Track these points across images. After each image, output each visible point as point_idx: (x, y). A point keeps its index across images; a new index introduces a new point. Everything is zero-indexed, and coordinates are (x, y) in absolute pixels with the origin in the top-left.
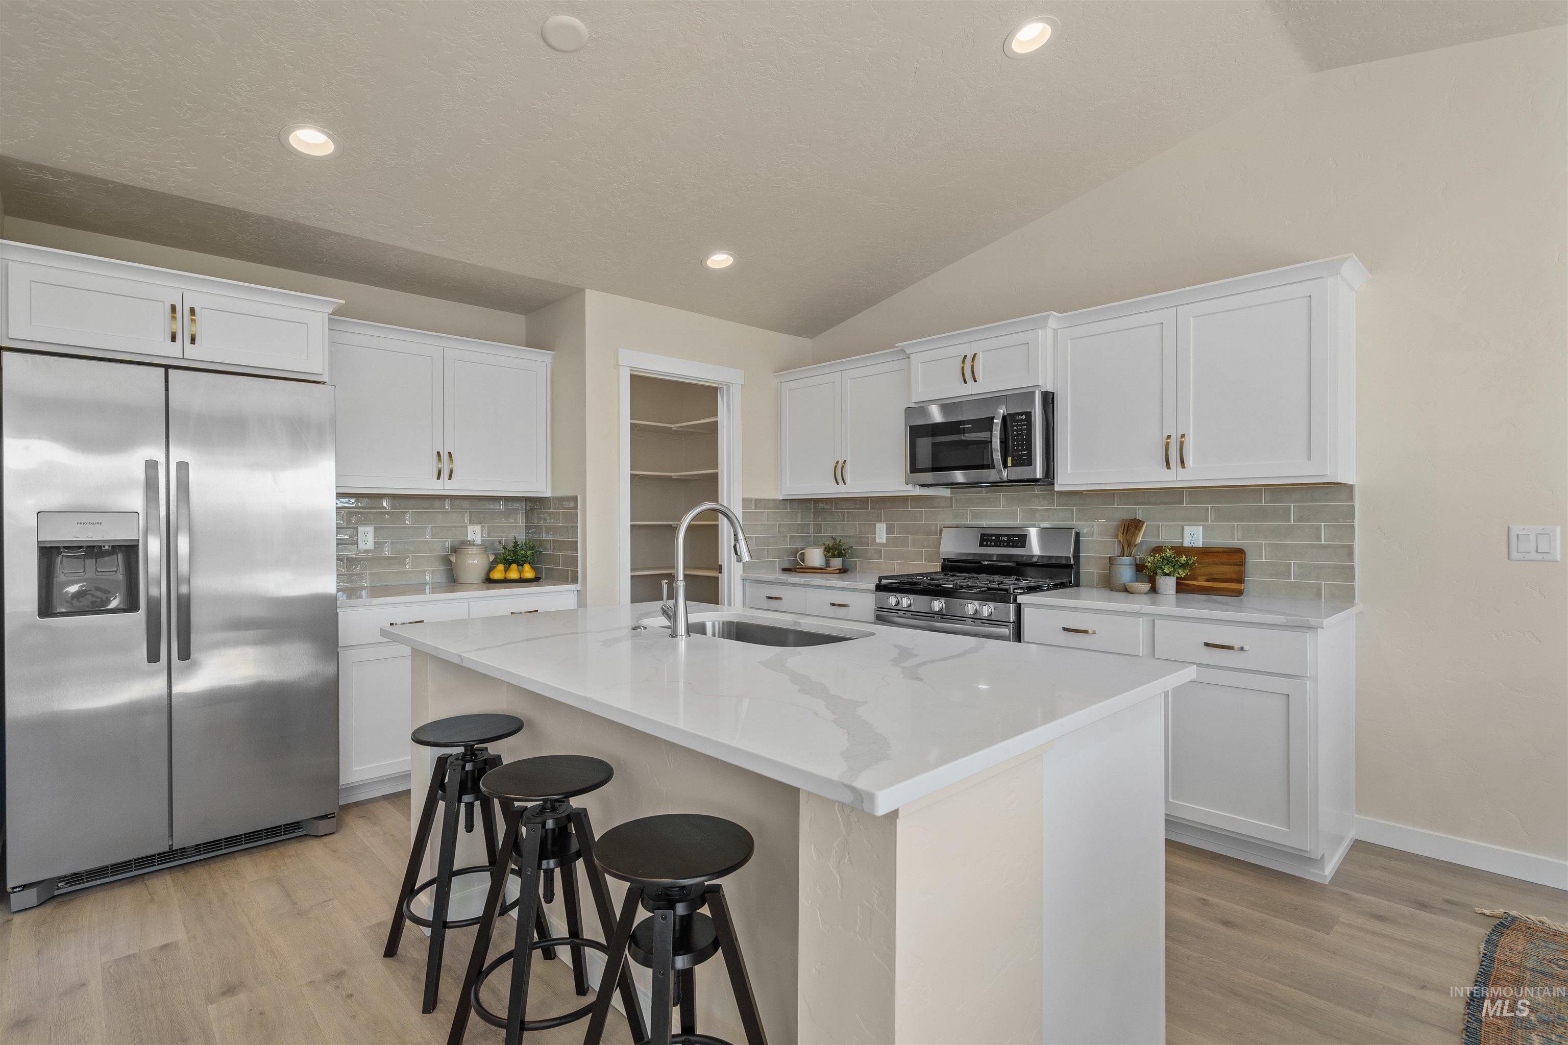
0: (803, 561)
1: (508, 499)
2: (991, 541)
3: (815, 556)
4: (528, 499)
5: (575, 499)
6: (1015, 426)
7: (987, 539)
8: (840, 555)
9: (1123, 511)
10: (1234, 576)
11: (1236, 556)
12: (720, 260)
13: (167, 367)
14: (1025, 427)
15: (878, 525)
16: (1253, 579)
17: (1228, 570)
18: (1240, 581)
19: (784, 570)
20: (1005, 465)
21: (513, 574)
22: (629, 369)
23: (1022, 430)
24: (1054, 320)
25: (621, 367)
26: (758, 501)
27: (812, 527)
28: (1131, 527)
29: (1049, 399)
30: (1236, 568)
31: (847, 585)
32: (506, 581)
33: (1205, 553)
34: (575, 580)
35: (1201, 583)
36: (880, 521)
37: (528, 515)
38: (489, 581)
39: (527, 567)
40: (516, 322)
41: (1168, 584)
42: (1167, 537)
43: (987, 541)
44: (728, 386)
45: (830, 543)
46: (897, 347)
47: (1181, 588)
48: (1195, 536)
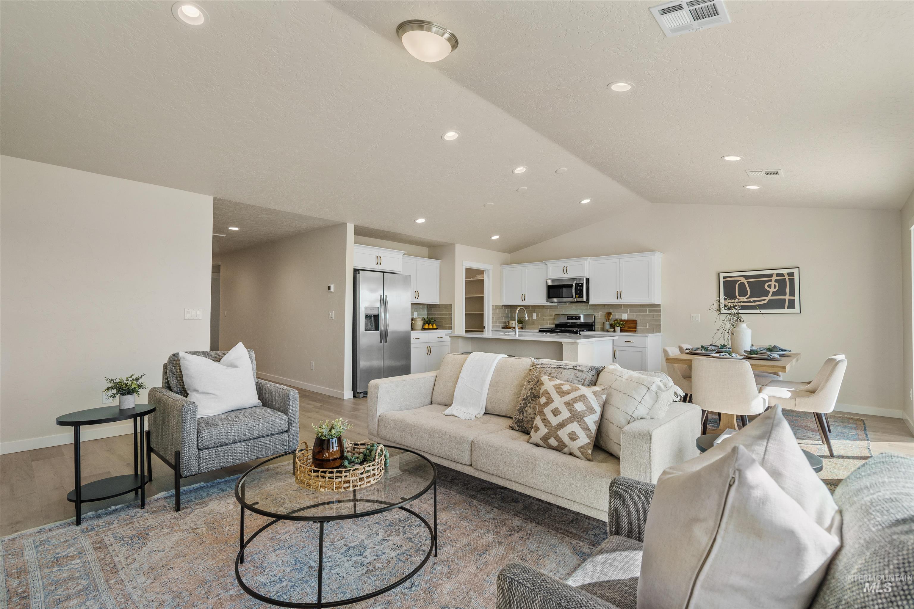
0: (510, 325)
3: (513, 324)
4: (428, 304)
5: (451, 305)
6: (579, 287)
7: (569, 318)
8: (521, 323)
9: (607, 310)
11: (634, 322)
12: (495, 237)
13: (384, 272)
14: (581, 287)
15: (533, 314)
16: (639, 327)
17: (632, 325)
18: (635, 328)
19: (503, 328)
20: (576, 297)
21: (431, 327)
22: (466, 267)
24: (589, 259)
25: (464, 267)
27: (510, 315)
28: (609, 314)
29: (587, 280)
30: (635, 325)
32: (429, 329)
33: (627, 321)
34: (451, 328)
35: (626, 329)
37: (429, 310)
38: (424, 329)
39: (434, 325)
40: (425, 250)
41: (618, 329)
42: (618, 317)
44: (488, 270)
46: (543, 262)
47: (622, 331)
48: (625, 317)
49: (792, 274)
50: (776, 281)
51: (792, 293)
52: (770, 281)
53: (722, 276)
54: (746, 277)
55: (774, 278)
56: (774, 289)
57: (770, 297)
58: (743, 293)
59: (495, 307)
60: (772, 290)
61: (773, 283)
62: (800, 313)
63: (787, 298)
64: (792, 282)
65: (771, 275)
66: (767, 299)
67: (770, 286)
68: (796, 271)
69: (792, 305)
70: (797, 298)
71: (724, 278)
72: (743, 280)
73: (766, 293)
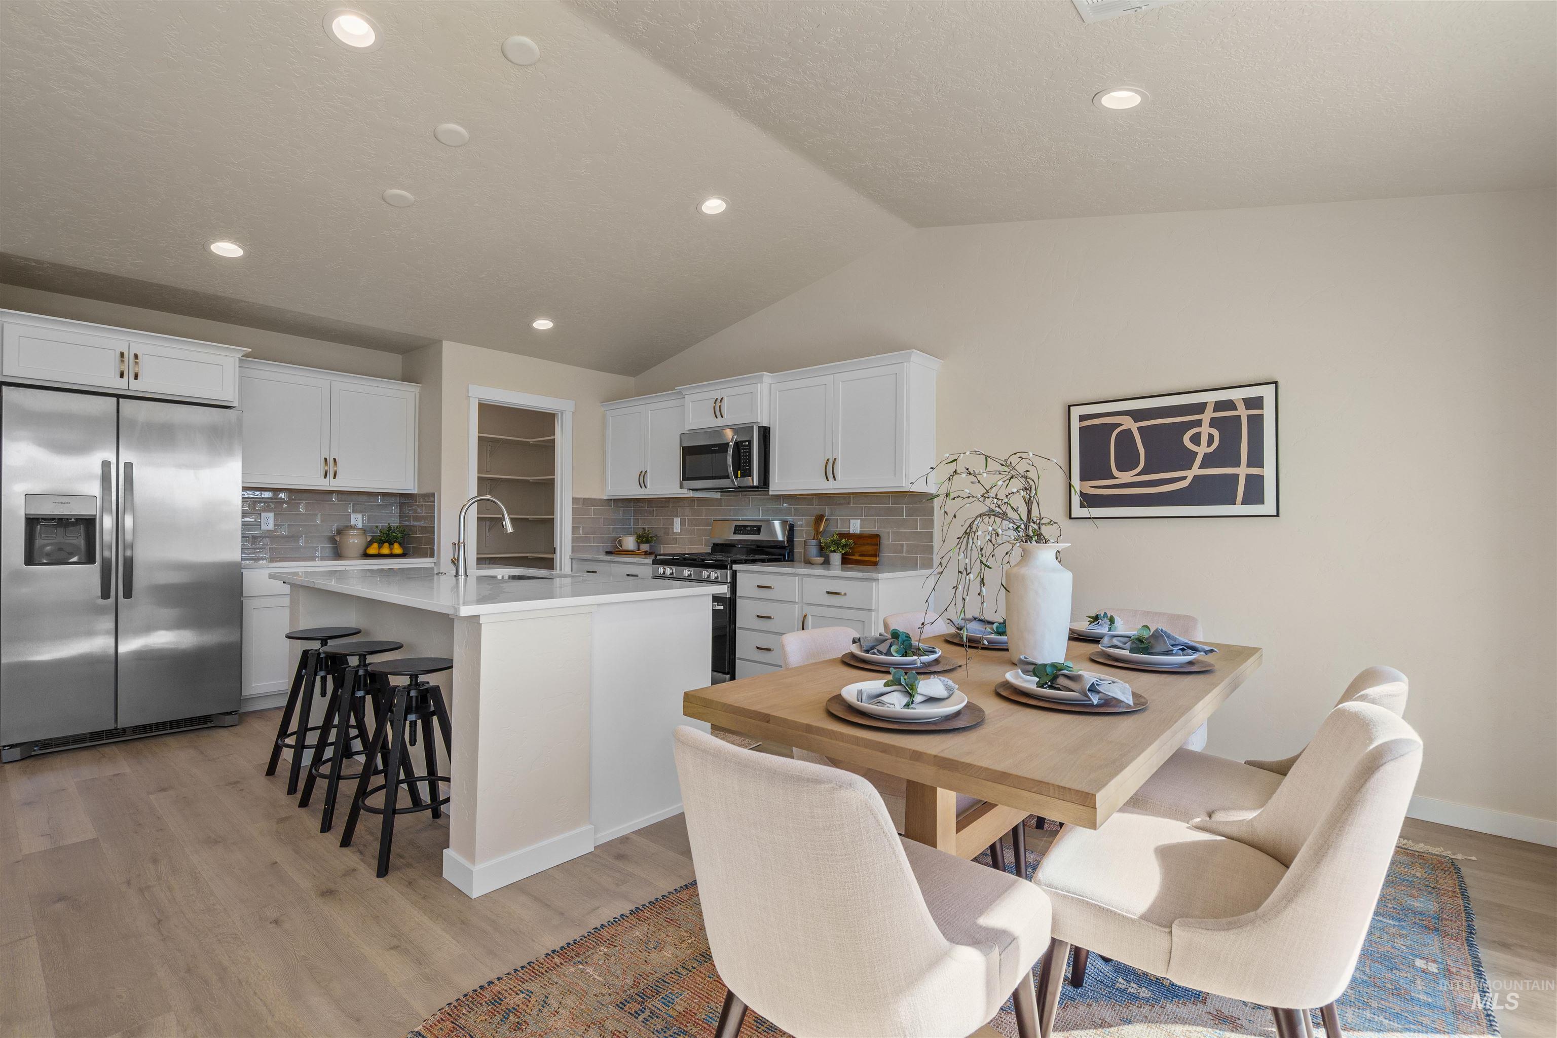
0: (621, 546)
1: (384, 495)
2: (741, 530)
3: (630, 542)
4: (401, 495)
5: (433, 495)
6: (742, 449)
7: (739, 530)
8: (647, 542)
9: (816, 509)
10: (873, 552)
11: (874, 540)
12: (543, 324)
13: (118, 397)
14: (747, 450)
15: (675, 519)
16: (886, 554)
17: (869, 549)
18: (877, 555)
19: (608, 553)
20: (736, 477)
21: (385, 550)
22: (478, 399)
23: (746, 452)
24: (767, 378)
25: (471, 399)
26: (586, 501)
27: (632, 521)
28: (820, 519)
29: (765, 433)
30: (874, 547)
31: (637, 561)
32: (379, 555)
33: (860, 537)
34: (432, 556)
35: (857, 557)
36: (677, 516)
37: (401, 507)
38: (366, 555)
39: (396, 546)
40: (395, 361)
41: (836, 558)
42: (841, 528)
43: (738, 530)
44: (562, 413)
45: (640, 532)
46: (676, 390)
47: (843, 560)
48: (855, 526)
49: (1255, 403)
50: (1214, 423)
51: (1256, 459)
52: (1199, 423)
53: (1076, 412)
54: (1137, 415)
55: (1207, 416)
56: (1209, 445)
57: (1196, 470)
58: (1127, 461)
59: (583, 503)
60: (1202, 450)
61: (1205, 430)
62: (1278, 515)
63: (1243, 471)
64: (1256, 423)
65: (1200, 408)
66: (1190, 474)
67: (1196, 439)
68: (1267, 393)
69: (1254, 493)
70: (1268, 472)
71: (1082, 418)
72: (1128, 423)
73: (1186, 460)
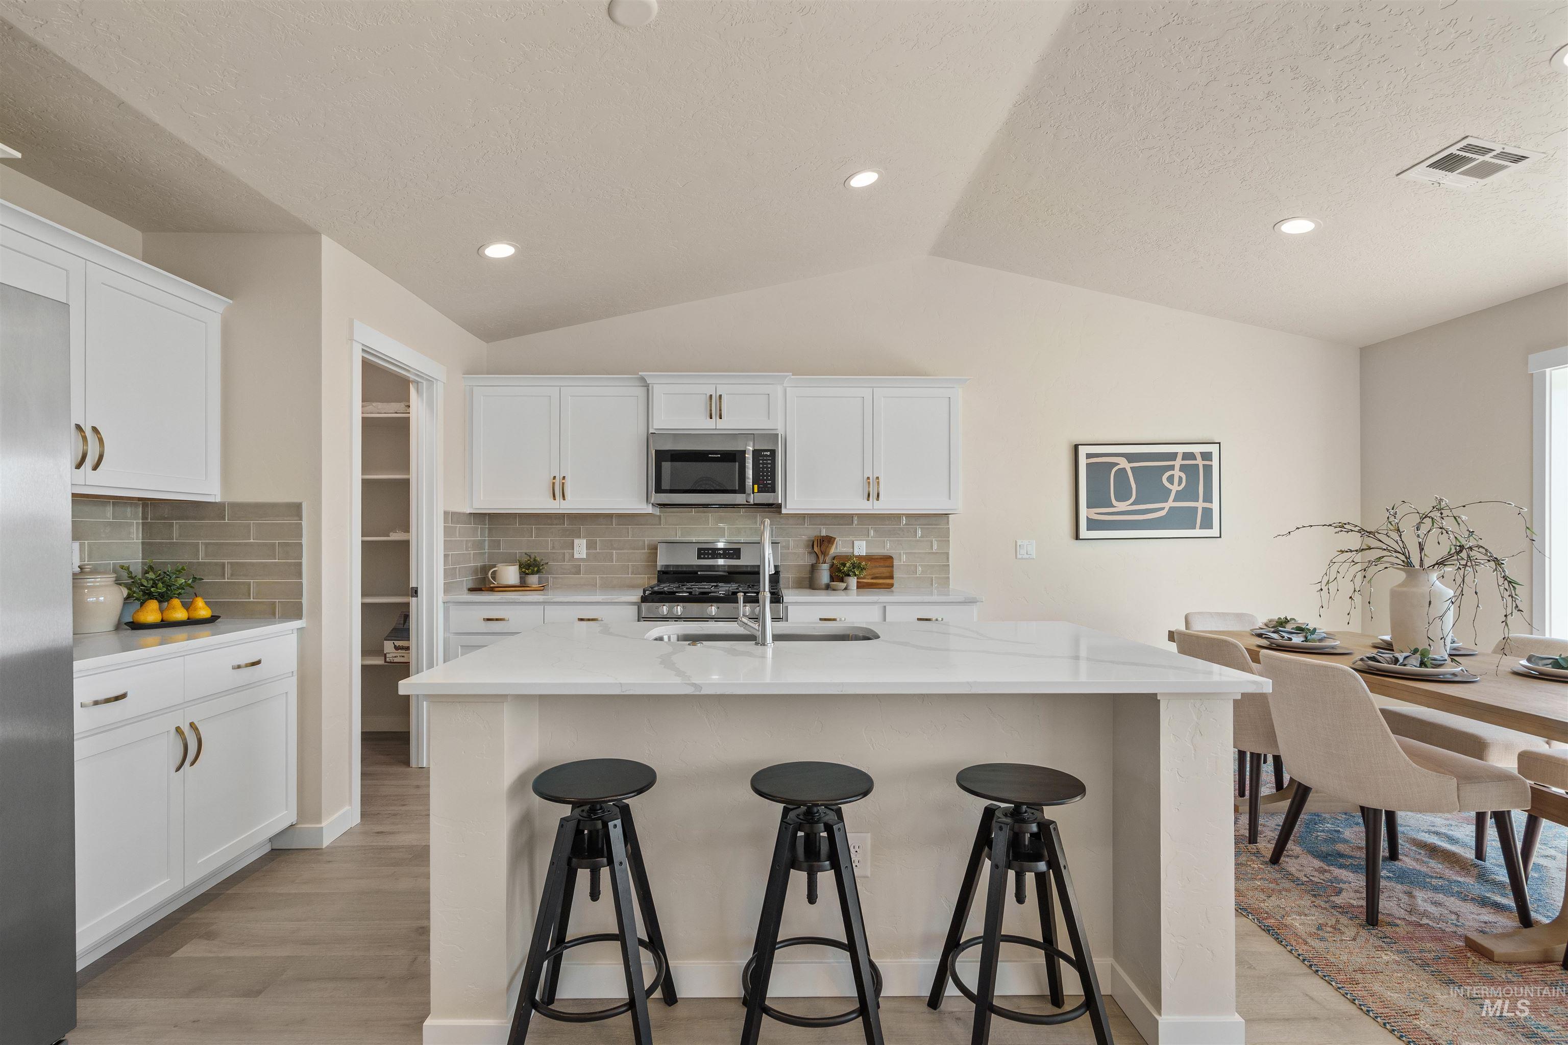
0: (494, 578)
2: (708, 554)
3: (510, 574)
5: (296, 509)
6: (761, 460)
7: (704, 552)
8: (538, 572)
9: (821, 530)
10: (888, 574)
11: (888, 560)
12: (500, 251)
14: (769, 462)
15: (576, 541)
16: (899, 576)
17: (884, 571)
18: (892, 577)
19: (473, 589)
22: (361, 347)
23: (767, 464)
24: (787, 380)
25: (354, 342)
26: (453, 514)
28: (825, 542)
29: (788, 438)
30: (889, 569)
31: (603, 599)
32: (165, 624)
33: (869, 558)
34: (295, 612)
35: (870, 580)
36: (579, 537)
37: (152, 529)
38: (129, 625)
39: (200, 603)
41: (852, 582)
42: (847, 549)
43: (704, 554)
45: (525, 559)
46: (637, 375)
47: (860, 586)
48: (861, 548)
49: (1207, 456)
50: (1183, 468)
51: (1208, 498)
52: (1172, 468)
53: (1083, 451)
54: (1130, 457)
55: (1178, 462)
56: (1179, 484)
57: (1170, 503)
58: (1123, 496)
59: (452, 517)
60: (1175, 488)
61: (1177, 473)
62: (1220, 537)
63: (1200, 505)
64: (1208, 469)
65: (1173, 456)
66: (1167, 505)
67: (1171, 479)
68: (1214, 449)
69: (1207, 523)
70: (1215, 506)
71: (1089, 456)
72: (1123, 463)
73: (1164, 495)
